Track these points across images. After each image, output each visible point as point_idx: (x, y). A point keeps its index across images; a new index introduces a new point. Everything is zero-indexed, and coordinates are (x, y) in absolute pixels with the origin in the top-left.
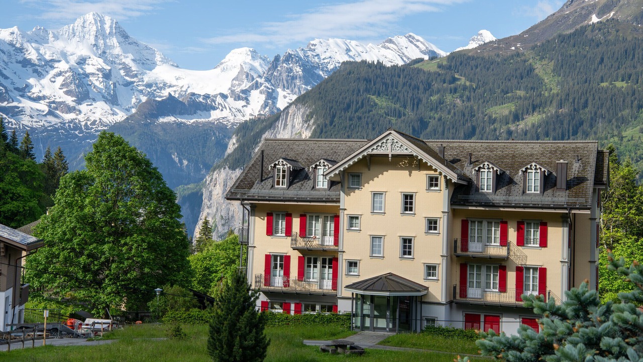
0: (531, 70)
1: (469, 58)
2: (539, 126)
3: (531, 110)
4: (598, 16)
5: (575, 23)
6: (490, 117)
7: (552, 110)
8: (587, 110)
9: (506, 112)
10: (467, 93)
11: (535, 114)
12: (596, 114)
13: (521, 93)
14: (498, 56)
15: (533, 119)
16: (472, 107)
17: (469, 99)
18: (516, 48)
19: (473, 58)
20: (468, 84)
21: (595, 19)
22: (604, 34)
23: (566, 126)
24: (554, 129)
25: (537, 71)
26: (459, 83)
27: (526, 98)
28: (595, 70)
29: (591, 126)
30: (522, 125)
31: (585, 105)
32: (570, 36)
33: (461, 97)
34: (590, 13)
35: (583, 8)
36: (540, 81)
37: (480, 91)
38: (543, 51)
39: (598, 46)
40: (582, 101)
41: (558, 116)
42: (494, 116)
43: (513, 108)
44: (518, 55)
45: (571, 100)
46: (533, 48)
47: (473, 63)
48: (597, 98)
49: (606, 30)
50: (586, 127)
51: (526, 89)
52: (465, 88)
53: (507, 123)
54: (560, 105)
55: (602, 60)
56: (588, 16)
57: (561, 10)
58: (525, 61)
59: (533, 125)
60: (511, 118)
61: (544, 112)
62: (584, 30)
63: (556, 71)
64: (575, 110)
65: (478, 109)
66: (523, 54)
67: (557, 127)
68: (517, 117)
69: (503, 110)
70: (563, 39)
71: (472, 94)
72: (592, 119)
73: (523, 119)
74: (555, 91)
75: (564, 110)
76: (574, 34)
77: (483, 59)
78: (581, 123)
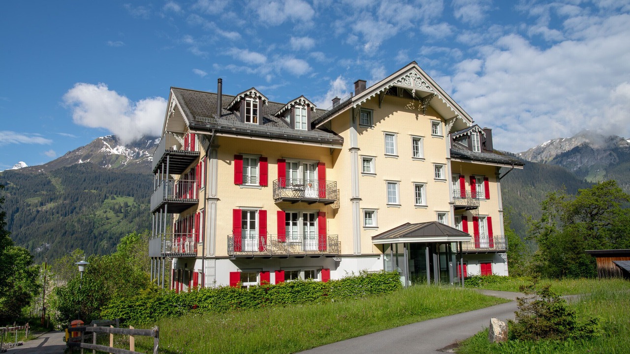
0: (49, 182)
1: (15, 173)
2: (54, 209)
3: (49, 200)
4: (82, 161)
5: (71, 162)
6: (27, 203)
7: (61, 201)
8: (78, 202)
9: (36, 201)
10: (14, 191)
11: (52, 203)
12: (82, 204)
13: (45, 193)
14: (32, 174)
15: (50, 205)
16: (17, 198)
17: (15, 194)
18: (41, 171)
19: (18, 174)
20: (15, 186)
21: (81, 161)
22: (86, 168)
23: (67, 209)
24: (62, 210)
25: (52, 182)
26: (9, 185)
27: (47, 195)
28: (82, 184)
29: (80, 209)
30: (44, 208)
31: (77, 200)
32: (69, 168)
33: (11, 193)
34: (79, 159)
35: (75, 156)
36: (54, 187)
37: (22, 190)
38: (56, 173)
39: (83, 173)
40: (76, 198)
41: (63, 204)
42: (29, 203)
43: (40, 200)
44: (43, 174)
45: (70, 197)
46: (51, 172)
47: (18, 176)
48: (83, 197)
49: (86, 167)
50: (77, 209)
51: (47, 190)
52: (13, 188)
53: (37, 207)
54: (65, 199)
55: (85, 180)
56: (78, 160)
57: (65, 156)
58: (46, 178)
59: (51, 208)
60: (39, 204)
61: (56, 202)
62: (76, 165)
63: (62, 183)
64: (72, 201)
65: (21, 199)
66: (45, 174)
67: (63, 209)
68: (42, 204)
69: (35, 200)
70: (66, 169)
71: (17, 191)
72: (80, 206)
73: (45, 205)
74: (62, 192)
75: (67, 202)
76: (71, 167)
77: (23, 175)
78: (75, 208)
